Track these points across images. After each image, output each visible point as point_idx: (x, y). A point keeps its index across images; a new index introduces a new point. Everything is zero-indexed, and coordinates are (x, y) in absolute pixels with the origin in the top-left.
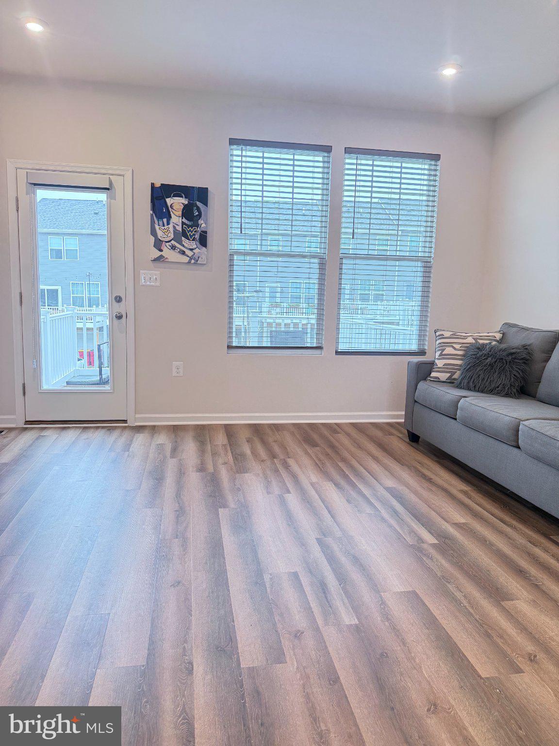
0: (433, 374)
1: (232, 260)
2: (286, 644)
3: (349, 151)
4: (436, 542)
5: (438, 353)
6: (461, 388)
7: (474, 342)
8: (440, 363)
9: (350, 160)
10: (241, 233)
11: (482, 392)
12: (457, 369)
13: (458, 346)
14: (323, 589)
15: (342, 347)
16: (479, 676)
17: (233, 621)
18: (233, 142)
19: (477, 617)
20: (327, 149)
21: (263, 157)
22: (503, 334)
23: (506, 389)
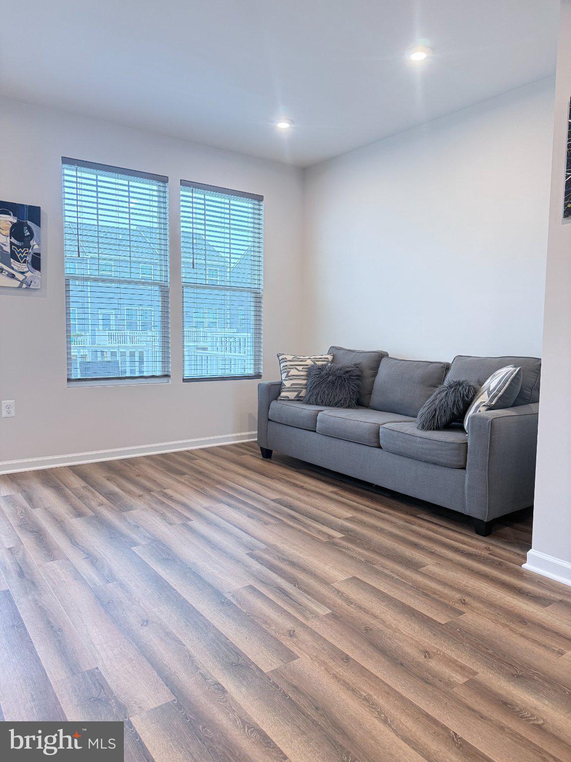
0: (283, 394)
1: (67, 285)
2: (288, 643)
3: (184, 183)
4: (343, 536)
5: (284, 375)
6: (310, 404)
7: (313, 363)
8: (287, 384)
9: (185, 192)
10: (79, 256)
11: (329, 406)
12: (302, 388)
13: (300, 368)
14: (283, 593)
15: (188, 374)
16: (440, 624)
17: (228, 639)
18: (66, 160)
19: (410, 584)
20: (163, 180)
21: (97, 180)
22: (333, 356)
23: (348, 401)
